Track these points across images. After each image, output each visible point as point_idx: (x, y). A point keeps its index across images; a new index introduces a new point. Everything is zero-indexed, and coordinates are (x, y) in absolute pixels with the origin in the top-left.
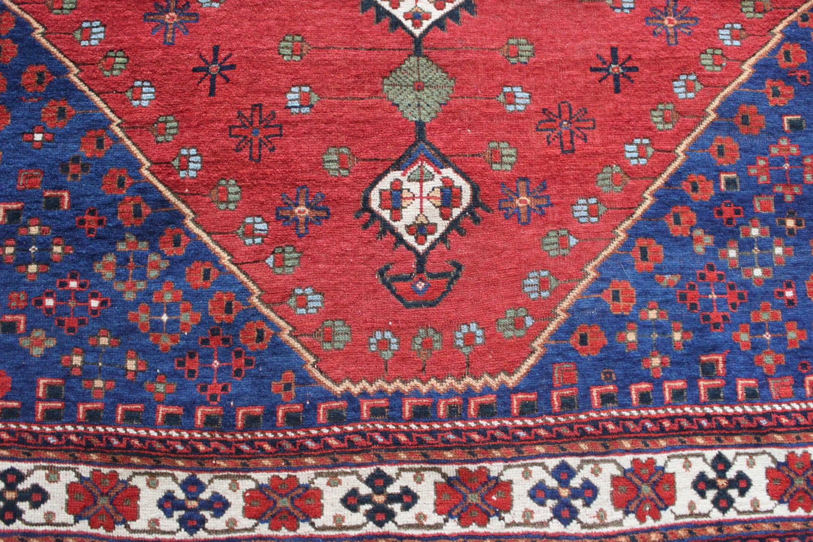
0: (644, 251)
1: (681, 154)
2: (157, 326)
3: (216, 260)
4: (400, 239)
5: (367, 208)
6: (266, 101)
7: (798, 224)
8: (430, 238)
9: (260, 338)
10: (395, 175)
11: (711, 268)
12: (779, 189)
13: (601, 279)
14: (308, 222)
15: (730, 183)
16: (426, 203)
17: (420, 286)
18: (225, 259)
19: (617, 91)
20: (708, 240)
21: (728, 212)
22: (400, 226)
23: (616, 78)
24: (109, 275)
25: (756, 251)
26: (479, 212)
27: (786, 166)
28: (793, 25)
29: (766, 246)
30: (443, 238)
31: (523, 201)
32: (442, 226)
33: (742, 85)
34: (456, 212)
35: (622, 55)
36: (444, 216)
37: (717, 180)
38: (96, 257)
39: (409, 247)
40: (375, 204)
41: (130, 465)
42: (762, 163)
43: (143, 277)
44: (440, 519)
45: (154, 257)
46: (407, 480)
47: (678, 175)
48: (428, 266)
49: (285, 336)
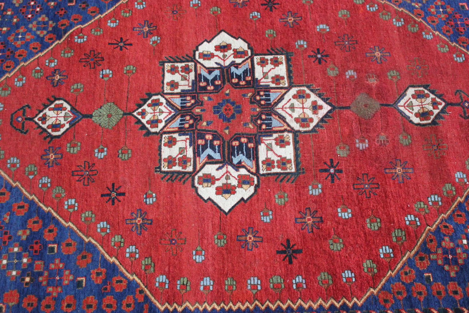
0: (22, 207)
1: (68, 225)
2: (18, 34)
3: (41, 51)
4: (41, 111)
5: (56, 99)
6: (105, 62)
7: (27, 284)
8: (40, 123)
9: (7, 67)
10: (69, 108)
11: (10, 238)
12: (46, 274)
13: (11, 188)
14: (53, 80)
15: (52, 249)
16: (54, 119)
17: (20, 119)
18: (40, 54)
19: (102, 195)
20: (24, 237)
21: (36, 247)
22: (46, 111)
23: (109, 195)
24: (40, 19)
25: (16, 261)
26: (48, 139)
27: (58, 278)
28: (138, 285)
29: (17, 266)
30: (40, 127)
31: (52, 156)
32: (45, 126)
33: (103, 256)
34: (50, 131)
35: (121, 198)
36: (48, 127)
37: (54, 243)
38: (47, 15)
39: (37, 115)
40: (57, 102)
42: (61, 266)
43: (38, 29)
45: (45, 32)
47: (57, 223)
48: (28, 122)
49: (7, 75)
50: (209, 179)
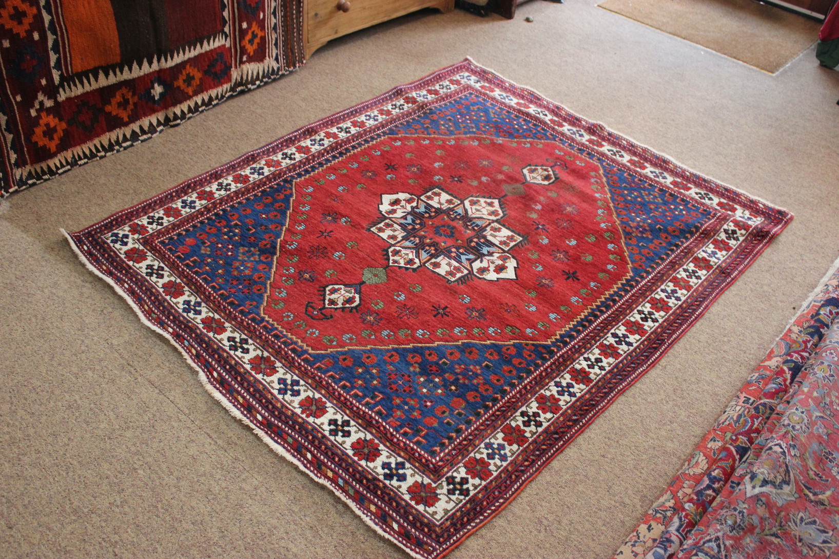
0: (392, 355)
1: (436, 344)
2: (237, 268)
3: (271, 268)
4: (324, 300)
5: (324, 288)
6: (329, 248)
7: (456, 390)
8: (333, 306)
9: (259, 290)
10: (342, 287)
11: (409, 376)
12: (460, 377)
13: (369, 351)
14: (306, 279)
15: (444, 363)
16: (342, 297)
17: (316, 313)
18: (274, 269)
19: (435, 316)
20: (418, 370)
21: (434, 368)
22: (328, 297)
23: (439, 313)
24: (241, 251)
25: (431, 385)
26: (354, 310)
27: (470, 373)
28: (520, 344)
29: (436, 386)
30: (336, 309)
31: (371, 318)
32: (340, 305)
33: (481, 344)
34: (348, 305)
35: (448, 310)
36: (343, 304)
37: (441, 359)
38: (243, 246)
39: (324, 304)
40: (327, 289)
41: (190, 288)
42: (463, 366)
43: (249, 258)
44: (247, 362)
45: (257, 257)
46: (251, 348)
47: (429, 348)
48: (323, 311)
49: (266, 295)
50: (483, 270)
